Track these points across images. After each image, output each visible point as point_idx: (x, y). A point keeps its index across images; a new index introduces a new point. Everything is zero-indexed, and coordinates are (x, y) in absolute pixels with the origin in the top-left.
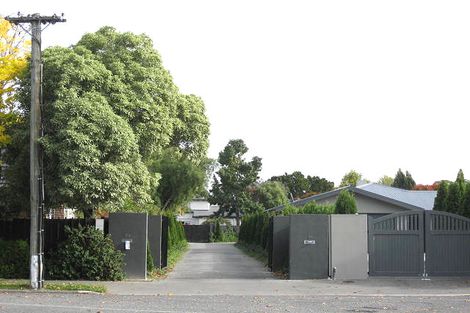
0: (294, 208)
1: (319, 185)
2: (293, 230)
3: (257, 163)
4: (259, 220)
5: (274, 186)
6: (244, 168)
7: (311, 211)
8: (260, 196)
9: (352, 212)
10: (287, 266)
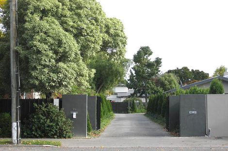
0: (182, 90)
1: (199, 76)
2: (182, 104)
3: (158, 62)
4: (160, 98)
5: (170, 76)
6: (150, 65)
7: (194, 92)
8: (160, 83)
9: (221, 93)
10: (179, 128)
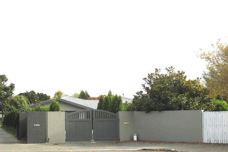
0: (30, 108)
1: (43, 97)
2: (28, 119)
3: (12, 86)
4: (13, 114)
5: (21, 98)
6: (6, 89)
7: (38, 110)
8: (13, 103)
9: (58, 111)
10: (26, 137)
